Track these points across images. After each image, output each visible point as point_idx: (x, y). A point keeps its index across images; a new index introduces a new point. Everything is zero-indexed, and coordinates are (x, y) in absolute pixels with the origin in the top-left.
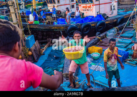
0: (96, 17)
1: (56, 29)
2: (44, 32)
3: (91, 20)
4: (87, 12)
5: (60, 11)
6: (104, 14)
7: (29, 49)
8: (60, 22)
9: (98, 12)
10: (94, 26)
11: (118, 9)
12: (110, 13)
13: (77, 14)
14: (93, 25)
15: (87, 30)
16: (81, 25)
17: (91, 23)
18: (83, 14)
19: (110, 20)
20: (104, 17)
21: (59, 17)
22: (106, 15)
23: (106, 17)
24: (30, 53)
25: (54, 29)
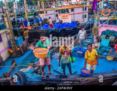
0: (71, 23)
1: (40, 32)
2: (32, 34)
3: (67, 26)
4: (65, 20)
5: (47, 19)
6: (76, 21)
7: (18, 46)
8: (44, 27)
9: (72, 20)
10: (69, 30)
11: (88, 18)
12: (82, 21)
13: (57, 21)
14: (68, 29)
15: (63, 33)
16: (59, 29)
17: (67, 28)
18: (62, 21)
19: (81, 26)
20: (76, 24)
21: (45, 23)
22: (78, 22)
23: (78, 23)
24: (19, 49)
25: (39, 32)
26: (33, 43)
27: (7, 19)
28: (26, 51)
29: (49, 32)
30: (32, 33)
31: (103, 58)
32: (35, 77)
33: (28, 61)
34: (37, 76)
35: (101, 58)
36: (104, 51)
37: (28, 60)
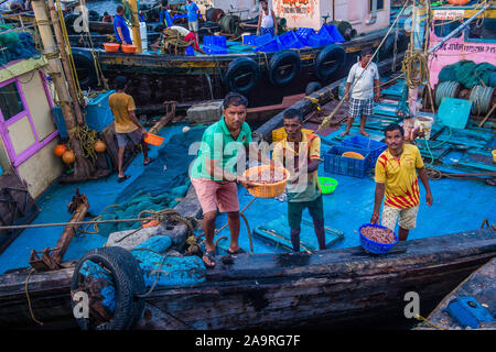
0: (320, 32)
1: (193, 69)
2: (156, 76)
3: (305, 42)
4: (295, 17)
5: (220, 11)
6: (343, 23)
7: (97, 134)
8: (210, 47)
9: (326, 18)
10: (311, 60)
11: (392, 8)
12: (368, 22)
14: (308, 57)
15: (288, 71)
16: (270, 56)
17: (302, 51)
18: (284, 21)
19: (361, 42)
20: (342, 34)
21: (213, 31)
22: (350, 26)
23: (348, 32)
24: (100, 145)
25: (186, 69)
26: (164, 118)
27: (42, 9)
28: (132, 153)
29: (231, 66)
30: (158, 70)
31: (444, 177)
32: (176, 266)
33: (145, 200)
34: (184, 262)
35: (436, 177)
36: (451, 150)
37: (144, 193)
